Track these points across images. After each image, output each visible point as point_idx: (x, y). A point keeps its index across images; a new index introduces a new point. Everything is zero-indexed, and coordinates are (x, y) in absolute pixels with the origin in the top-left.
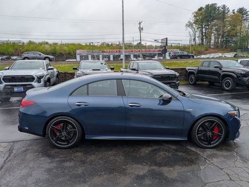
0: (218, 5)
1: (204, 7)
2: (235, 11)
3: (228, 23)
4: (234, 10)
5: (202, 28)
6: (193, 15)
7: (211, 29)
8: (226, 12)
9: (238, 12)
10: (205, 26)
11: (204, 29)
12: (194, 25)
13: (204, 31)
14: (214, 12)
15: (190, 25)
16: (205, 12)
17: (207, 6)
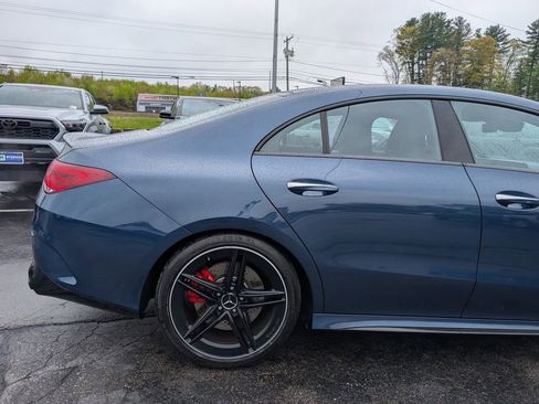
0: (448, 17)
1: (419, 18)
2: (482, 33)
3: (465, 56)
4: (478, 31)
5: (413, 64)
6: (395, 35)
7: (432, 66)
8: (464, 32)
9: (487, 34)
10: (419, 59)
11: (416, 66)
12: (397, 55)
13: (416, 71)
14: (440, 31)
15: (386, 55)
16: (421, 29)
17: (426, 18)
